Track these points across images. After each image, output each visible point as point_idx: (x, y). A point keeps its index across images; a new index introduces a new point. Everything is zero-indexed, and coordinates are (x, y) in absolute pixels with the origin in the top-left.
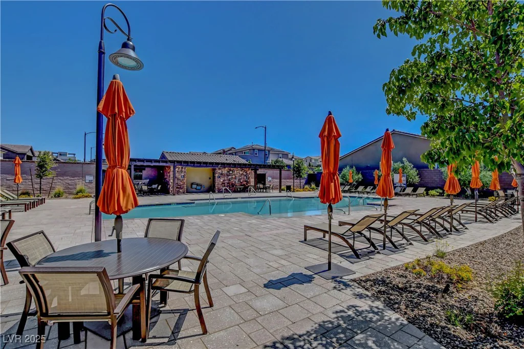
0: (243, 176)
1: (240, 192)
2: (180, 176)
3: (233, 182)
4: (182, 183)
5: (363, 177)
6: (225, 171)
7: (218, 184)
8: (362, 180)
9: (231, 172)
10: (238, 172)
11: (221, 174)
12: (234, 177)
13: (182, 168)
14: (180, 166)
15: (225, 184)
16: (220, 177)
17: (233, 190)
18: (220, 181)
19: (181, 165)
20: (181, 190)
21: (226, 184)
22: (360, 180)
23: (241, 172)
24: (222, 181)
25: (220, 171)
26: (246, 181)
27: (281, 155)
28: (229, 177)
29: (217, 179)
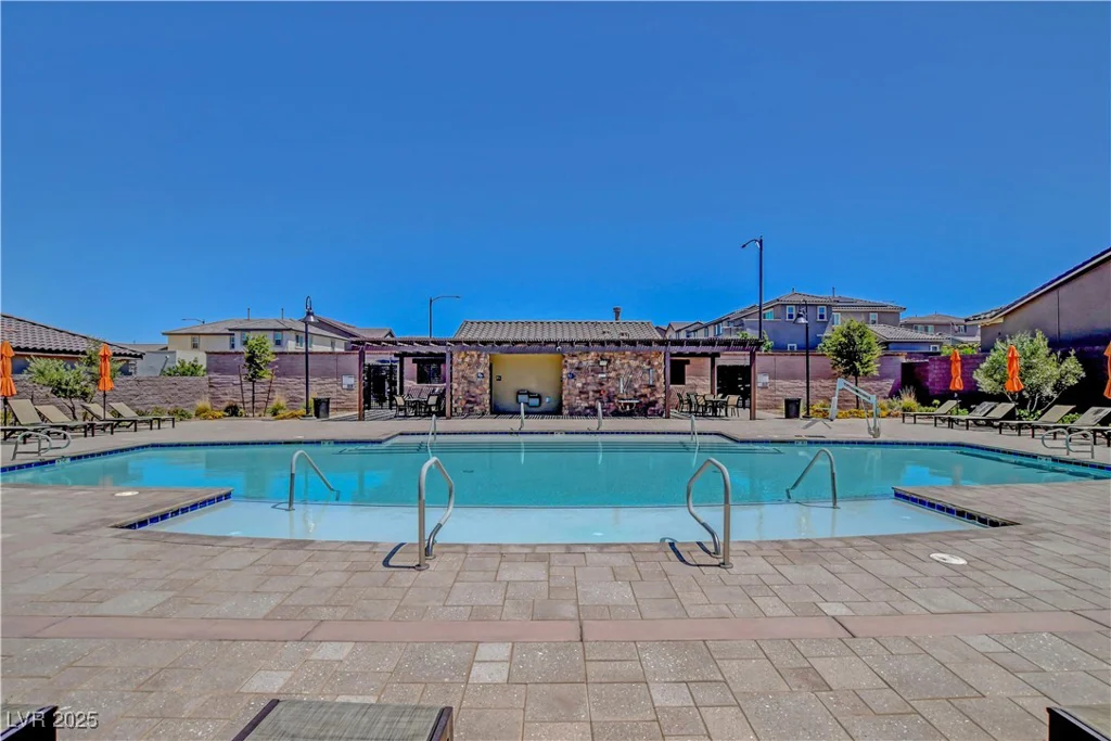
0: (640, 373)
1: (630, 414)
2: (474, 375)
3: (612, 389)
4: (478, 392)
5: (1085, 368)
6: (588, 360)
7: (569, 394)
8: (1082, 381)
9: (604, 363)
10: (625, 362)
11: (578, 369)
12: (613, 374)
13: (479, 356)
14: (474, 353)
15: (587, 393)
16: (573, 376)
17: (613, 408)
18: (574, 386)
19: (476, 350)
20: (476, 408)
21: (591, 394)
22: (1073, 381)
23: (634, 363)
24: (579, 385)
25: (575, 361)
26: (649, 386)
27: (873, 317)
28: (600, 376)
29: (566, 381)
